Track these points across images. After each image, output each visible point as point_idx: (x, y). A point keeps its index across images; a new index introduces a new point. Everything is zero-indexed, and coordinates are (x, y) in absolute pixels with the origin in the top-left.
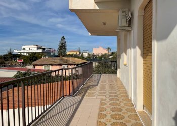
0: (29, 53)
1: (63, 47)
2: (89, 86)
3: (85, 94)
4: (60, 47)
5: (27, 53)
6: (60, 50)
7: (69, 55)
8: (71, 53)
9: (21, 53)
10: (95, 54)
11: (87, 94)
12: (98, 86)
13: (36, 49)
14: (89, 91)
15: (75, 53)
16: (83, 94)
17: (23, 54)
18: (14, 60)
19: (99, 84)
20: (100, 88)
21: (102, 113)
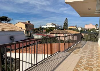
0: (49, 27)
1: (66, 24)
2: (76, 48)
3: (72, 52)
4: (65, 24)
5: (48, 27)
6: (64, 26)
7: (70, 28)
8: (71, 28)
9: (45, 27)
10: (86, 28)
11: (74, 52)
12: (82, 48)
13: (52, 25)
14: (75, 50)
15: (73, 28)
16: (71, 52)
17: (46, 28)
18: (42, 30)
19: (83, 47)
20: (83, 49)
21: (79, 64)
